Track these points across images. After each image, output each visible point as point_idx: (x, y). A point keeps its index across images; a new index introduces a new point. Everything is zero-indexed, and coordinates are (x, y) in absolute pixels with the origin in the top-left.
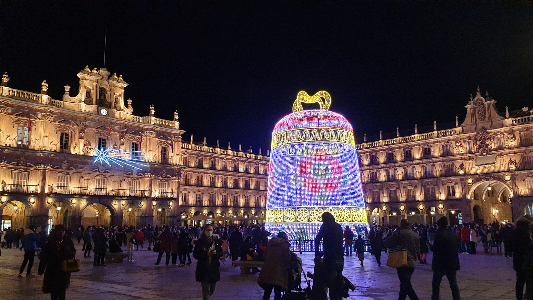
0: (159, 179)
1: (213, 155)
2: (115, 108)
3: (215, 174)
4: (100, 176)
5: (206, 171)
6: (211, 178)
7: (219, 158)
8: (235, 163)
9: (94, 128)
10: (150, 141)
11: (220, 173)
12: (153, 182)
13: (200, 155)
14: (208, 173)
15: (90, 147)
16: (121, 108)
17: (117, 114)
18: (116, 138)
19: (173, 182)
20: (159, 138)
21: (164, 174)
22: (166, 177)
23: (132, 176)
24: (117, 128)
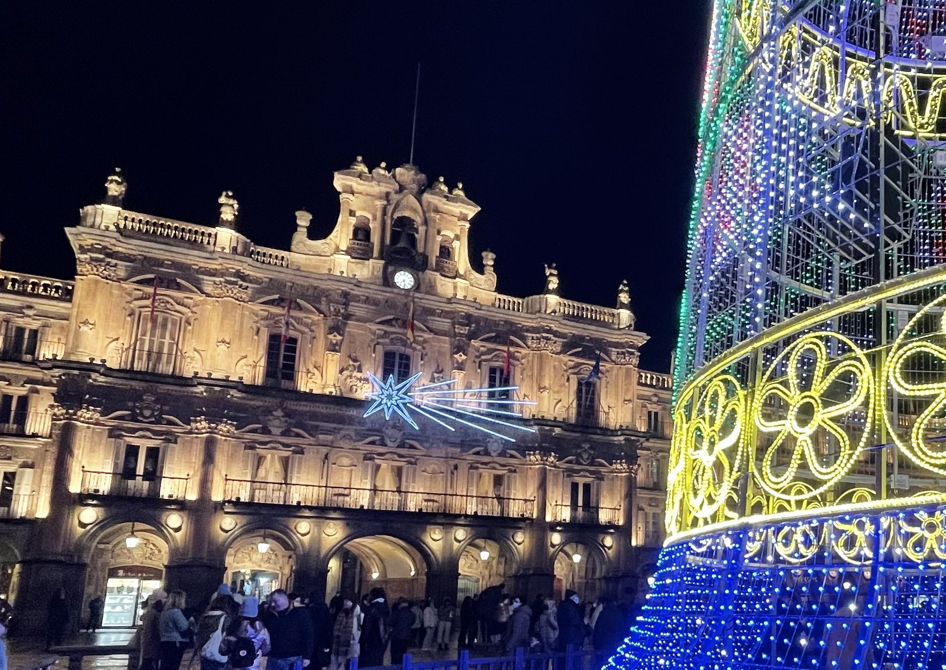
2: (439, 269)
4: (387, 456)
9: (371, 321)
10: (541, 362)
12: (550, 477)
15: (359, 375)
16: (457, 271)
17: (445, 286)
18: (439, 352)
19: (612, 480)
20: (570, 355)
21: (585, 456)
22: (592, 463)
23: (486, 459)
24: (444, 324)
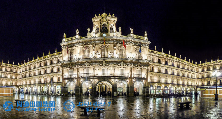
0: (136, 68)
1: (167, 58)
3: (168, 68)
4: (103, 67)
5: (163, 66)
6: (166, 69)
7: (170, 59)
8: (178, 63)
10: (130, 47)
11: (171, 67)
13: (160, 57)
14: (164, 67)
16: (114, 32)
18: (111, 47)
19: (144, 70)
22: (140, 67)
23: (120, 66)
24: (112, 42)
